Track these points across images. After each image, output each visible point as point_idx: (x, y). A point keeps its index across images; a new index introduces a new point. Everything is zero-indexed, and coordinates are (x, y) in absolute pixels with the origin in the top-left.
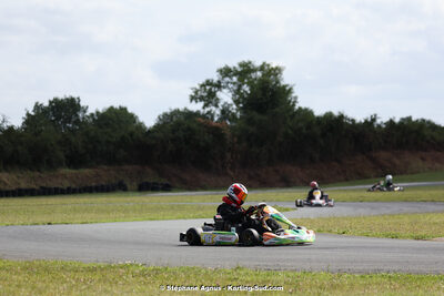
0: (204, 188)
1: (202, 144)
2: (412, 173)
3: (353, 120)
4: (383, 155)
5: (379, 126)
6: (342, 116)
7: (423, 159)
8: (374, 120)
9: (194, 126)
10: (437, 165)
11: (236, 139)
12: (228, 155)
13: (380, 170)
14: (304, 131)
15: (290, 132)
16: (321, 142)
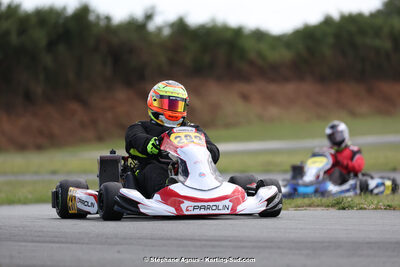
2: (227, 126)
3: (108, 19)
5: (160, 29)
6: (84, 11)
7: (245, 98)
8: (149, 17)
10: (274, 111)
14: (14, 39)
16: (47, 60)
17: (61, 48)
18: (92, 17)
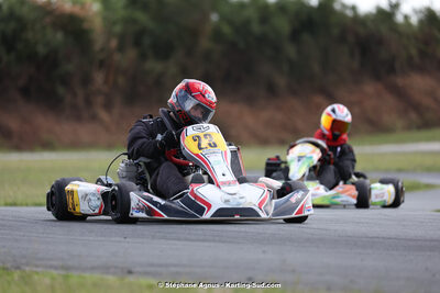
0: (47, 146)
1: (41, 50)
3: (354, 8)
4: (418, 83)
5: (406, 17)
9: (24, 11)
11: (114, 43)
12: (99, 78)
13: (413, 116)
14: (256, 28)
15: (226, 29)
16: (291, 50)
17: (306, 37)
18: (337, 6)
